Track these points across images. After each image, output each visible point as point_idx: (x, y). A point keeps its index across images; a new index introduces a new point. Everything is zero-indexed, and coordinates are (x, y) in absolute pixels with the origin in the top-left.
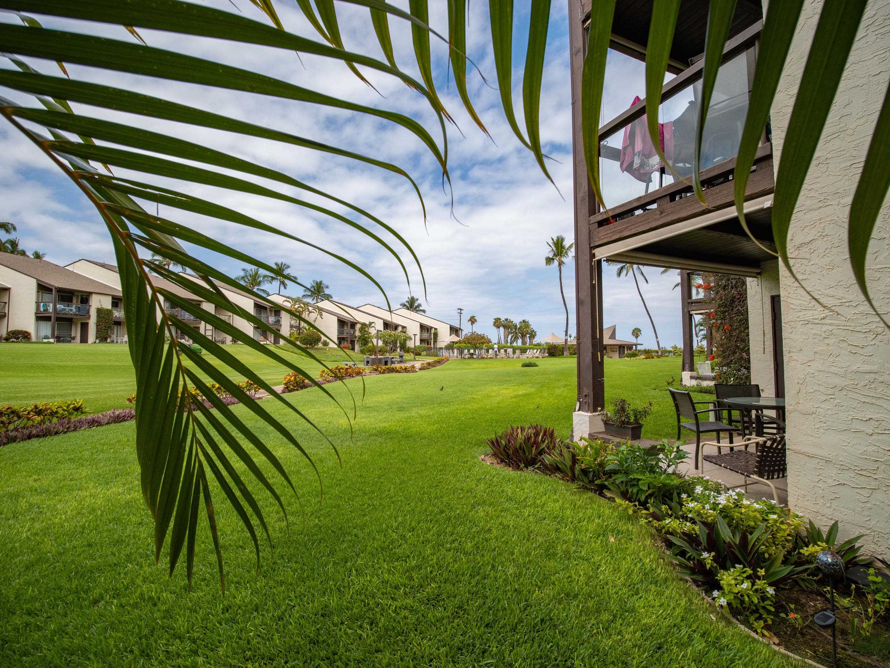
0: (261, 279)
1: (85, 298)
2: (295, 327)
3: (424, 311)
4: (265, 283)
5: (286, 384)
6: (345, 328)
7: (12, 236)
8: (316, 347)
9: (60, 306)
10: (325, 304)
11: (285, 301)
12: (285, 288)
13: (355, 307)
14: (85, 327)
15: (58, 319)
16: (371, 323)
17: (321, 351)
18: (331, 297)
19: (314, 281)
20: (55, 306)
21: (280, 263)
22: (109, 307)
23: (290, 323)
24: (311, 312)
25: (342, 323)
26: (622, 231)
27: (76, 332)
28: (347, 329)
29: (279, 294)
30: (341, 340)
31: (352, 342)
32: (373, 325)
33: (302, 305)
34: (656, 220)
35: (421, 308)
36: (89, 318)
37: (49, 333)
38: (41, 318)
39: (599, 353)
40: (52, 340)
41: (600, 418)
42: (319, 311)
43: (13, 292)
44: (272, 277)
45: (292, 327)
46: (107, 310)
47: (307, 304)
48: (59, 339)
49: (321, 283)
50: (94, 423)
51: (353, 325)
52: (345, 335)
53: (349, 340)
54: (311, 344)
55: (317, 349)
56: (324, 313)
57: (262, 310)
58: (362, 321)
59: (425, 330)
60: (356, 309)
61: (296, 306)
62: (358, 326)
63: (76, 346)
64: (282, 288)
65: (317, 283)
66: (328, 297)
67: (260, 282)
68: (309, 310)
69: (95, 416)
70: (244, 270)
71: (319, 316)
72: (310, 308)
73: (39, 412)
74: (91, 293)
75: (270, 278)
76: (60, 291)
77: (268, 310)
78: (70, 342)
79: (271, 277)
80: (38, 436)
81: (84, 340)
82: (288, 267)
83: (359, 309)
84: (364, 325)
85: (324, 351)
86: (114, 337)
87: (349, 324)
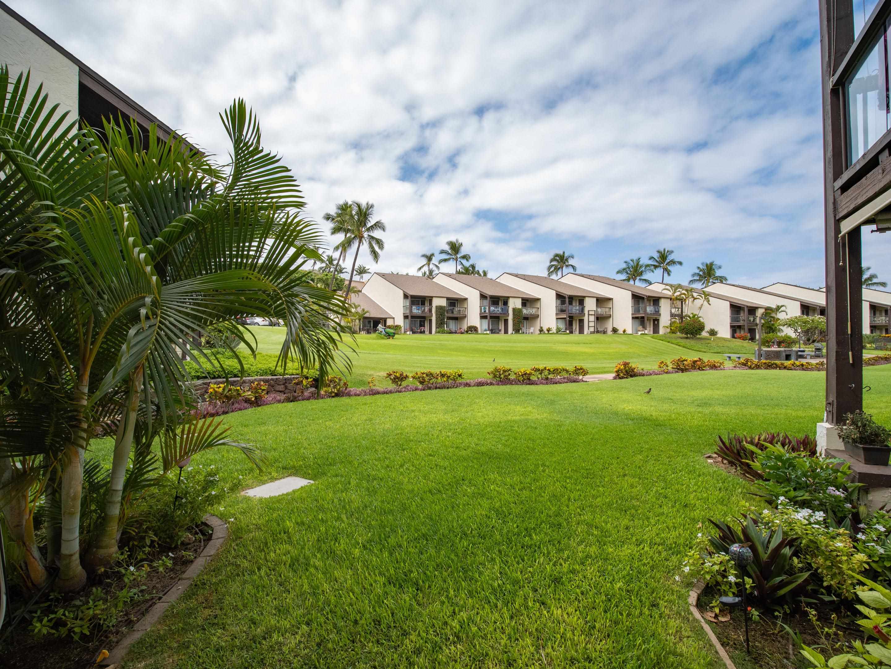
0: (643, 269)
1: (505, 301)
2: (678, 315)
3: (884, 284)
4: (647, 272)
5: (617, 372)
6: (742, 315)
7: (471, 262)
8: (699, 336)
9: (492, 308)
10: (716, 288)
11: (666, 289)
12: (669, 274)
13: (759, 288)
14: (506, 321)
15: (491, 317)
16: (778, 308)
17: (705, 342)
18: (726, 279)
19: (702, 264)
20: (489, 308)
21: (662, 250)
22: (520, 307)
23: (671, 312)
24: (695, 299)
25: (736, 308)
26: (856, 198)
27: (502, 326)
28: (743, 316)
29: (661, 282)
30: (735, 329)
31: (752, 331)
32: (782, 309)
33: (684, 292)
34: (880, 181)
35: (875, 280)
36: (508, 316)
37: (487, 328)
38: (483, 317)
39: (850, 353)
40: (488, 332)
41: (837, 432)
42: (706, 296)
43: (469, 300)
44: (654, 265)
45: (672, 315)
46: (519, 309)
47: (691, 291)
48: (493, 331)
49: (712, 264)
50: (467, 385)
51: (752, 310)
52: (741, 323)
53: (746, 328)
54: (692, 334)
55: (699, 338)
56: (710, 298)
57: (640, 301)
58: (767, 305)
59: (881, 311)
60: (760, 291)
61: (678, 294)
62: (760, 312)
63: (501, 336)
64: (666, 275)
65: (707, 265)
66: (722, 280)
67: (642, 272)
68: (693, 297)
69: (468, 381)
70: (626, 262)
71: (706, 303)
72: (695, 295)
73: (443, 376)
74: (508, 297)
75: (652, 267)
76: (492, 297)
77: (646, 300)
78: (498, 333)
79: (652, 265)
80: (439, 388)
81: (506, 332)
82: (672, 252)
83: (765, 289)
84: (768, 309)
85: (708, 341)
86: (524, 329)
87: (746, 309)
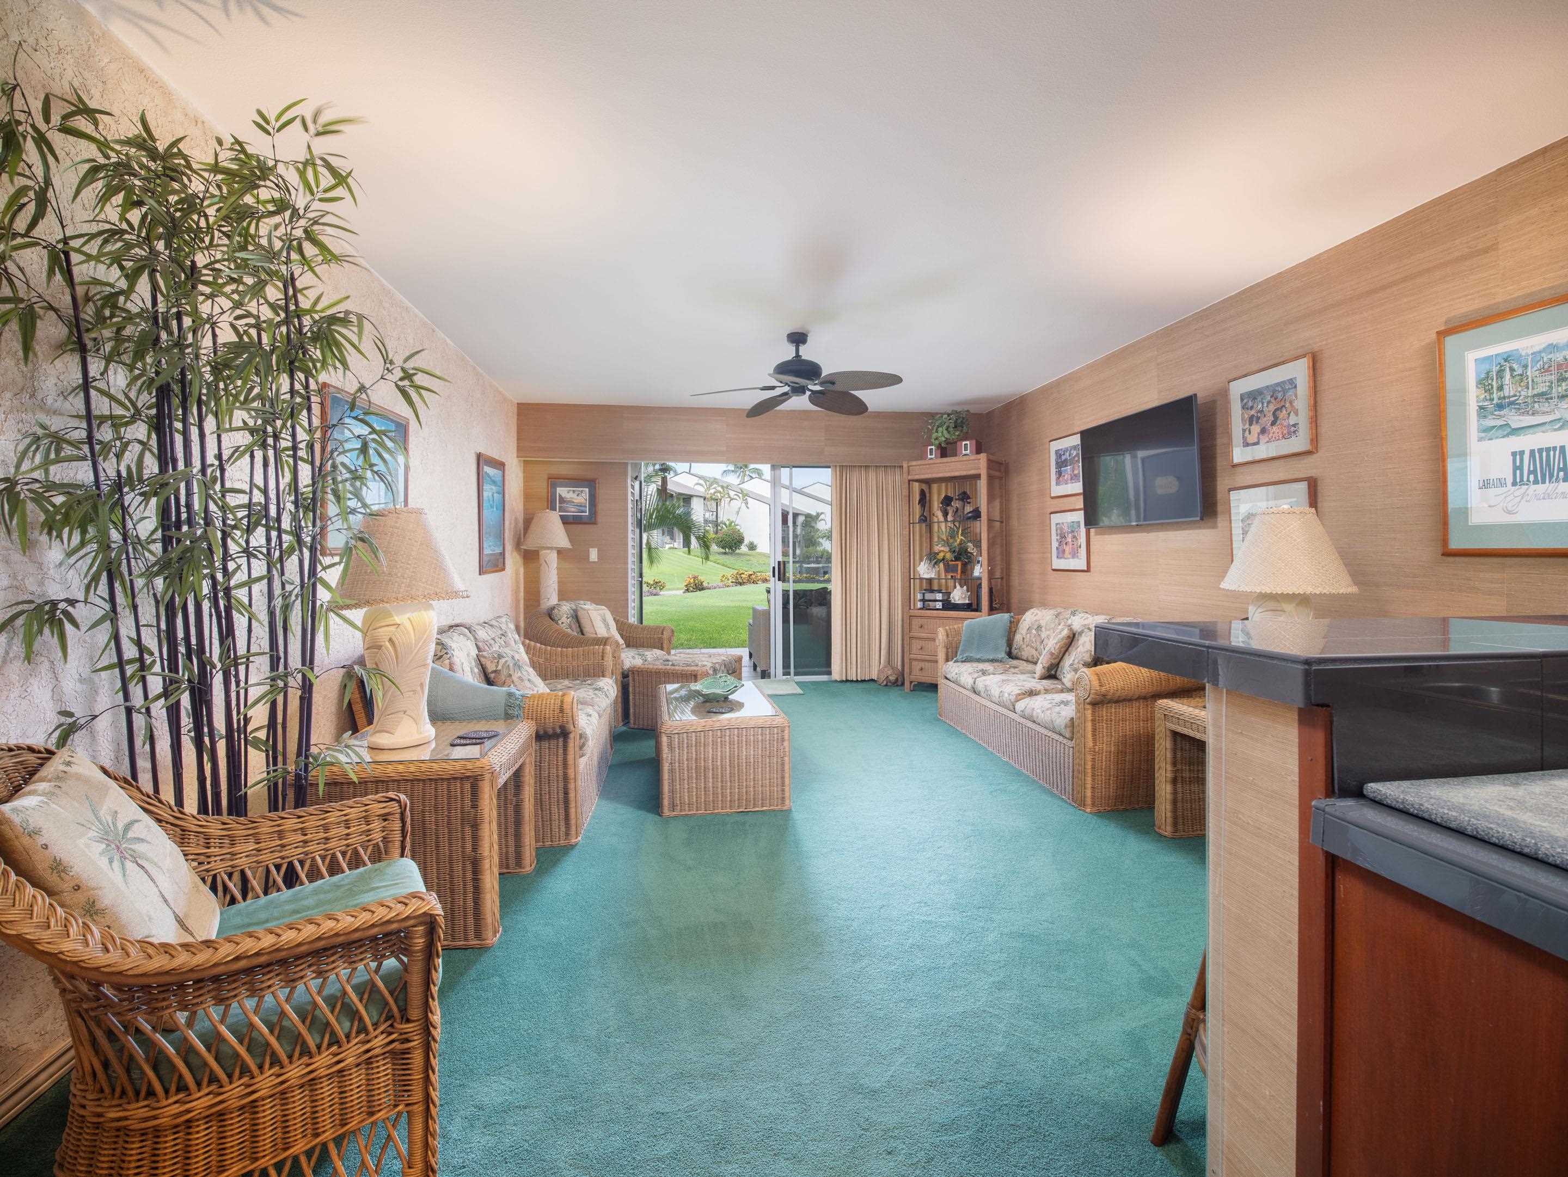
2: (712, 522)
8: (738, 551)
10: (754, 486)
11: (697, 484)
16: (818, 515)
17: (744, 558)
23: (705, 517)
24: (732, 499)
29: (689, 473)
33: (719, 489)
42: (744, 496)
47: (726, 487)
54: (730, 548)
55: (738, 554)
56: (749, 500)
61: (712, 491)
62: (801, 520)
68: (729, 496)
71: (743, 505)
72: (732, 493)
84: (808, 516)
85: (748, 557)
